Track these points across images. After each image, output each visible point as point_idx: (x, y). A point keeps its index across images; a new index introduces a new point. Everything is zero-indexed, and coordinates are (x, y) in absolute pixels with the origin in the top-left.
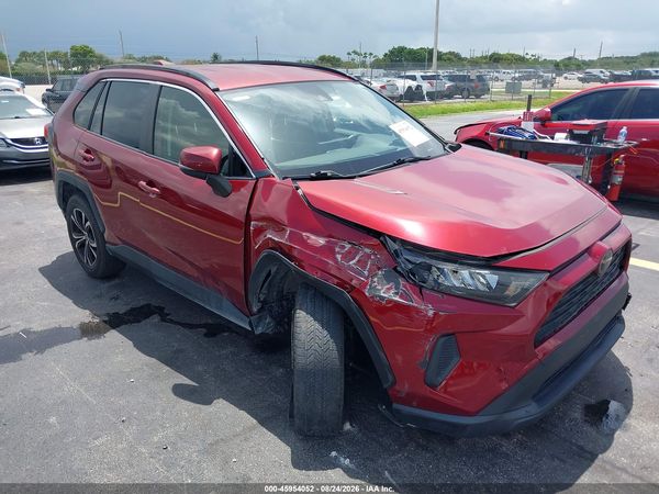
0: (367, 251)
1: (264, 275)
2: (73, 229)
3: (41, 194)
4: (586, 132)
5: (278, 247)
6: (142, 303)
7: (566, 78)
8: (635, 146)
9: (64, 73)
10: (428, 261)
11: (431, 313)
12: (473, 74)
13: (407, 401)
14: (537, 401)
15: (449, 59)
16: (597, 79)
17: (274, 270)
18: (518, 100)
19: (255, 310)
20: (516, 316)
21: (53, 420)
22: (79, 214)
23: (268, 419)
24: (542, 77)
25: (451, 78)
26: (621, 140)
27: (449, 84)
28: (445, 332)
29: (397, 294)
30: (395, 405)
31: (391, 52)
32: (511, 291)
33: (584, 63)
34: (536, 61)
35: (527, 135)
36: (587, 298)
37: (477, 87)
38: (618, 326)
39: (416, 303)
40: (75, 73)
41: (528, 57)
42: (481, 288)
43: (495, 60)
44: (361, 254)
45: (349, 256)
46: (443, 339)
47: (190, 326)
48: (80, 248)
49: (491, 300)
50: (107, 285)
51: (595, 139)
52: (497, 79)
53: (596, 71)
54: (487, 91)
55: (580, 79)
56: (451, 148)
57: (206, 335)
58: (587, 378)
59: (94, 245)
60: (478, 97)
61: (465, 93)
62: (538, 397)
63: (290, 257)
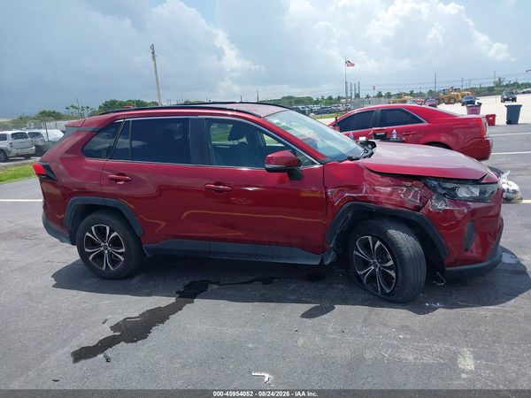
1: (344, 219)
2: (86, 244)
5: (355, 199)
10: (454, 185)
17: (350, 215)
19: (331, 246)
21: (250, 346)
29: (446, 206)
30: (447, 269)
31: (105, 105)
32: (487, 195)
44: (413, 191)
45: (407, 194)
47: (251, 282)
48: (94, 259)
59: (122, 251)
63: (370, 202)
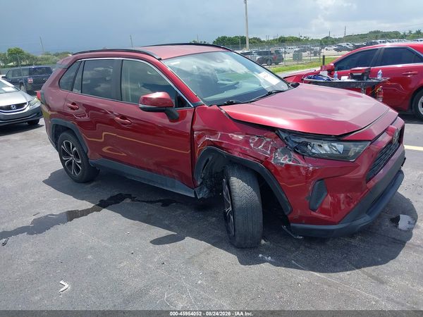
0: (268, 140)
1: (205, 161)
2: (63, 154)
3: (21, 140)
4: (360, 74)
5: (214, 144)
6: (116, 193)
7: (327, 49)
8: (389, 80)
9: (4, 67)
10: (306, 140)
11: (311, 168)
12: (272, 50)
13: (299, 221)
14: (369, 215)
15: (254, 42)
16: (346, 49)
17: (210, 158)
18: (301, 64)
19: (199, 183)
20: (355, 167)
21: (90, 257)
22: (68, 145)
23: (217, 242)
24: (313, 49)
25: (259, 53)
26: (379, 77)
27: (258, 57)
28: (319, 178)
29: (290, 160)
30: (292, 225)
31: (217, 40)
32: (351, 153)
33: (336, 39)
34: (307, 40)
35: (325, 79)
36: (387, 157)
37: (275, 57)
38: (401, 175)
39: (302, 164)
40: (12, 66)
41: (302, 38)
42: (334, 152)
43: (282, 41)
44: (265, 142)
45: (257, 144)
46: (318, 183)
47: (151, 202)
48: (68, 166)
49: (341, 159)
50: (89, 186)
51: (365, 78)
52: (285, 53)
53: (344, 44)
54: (282, 60)
55: (336, 50)
56: (292, 85)
57: (162, 206)
58: (387, 205)
59: (80, 162)
60: (277, 64)
61: (269, 62)
62: (369, 212)
63: (222, 148)
